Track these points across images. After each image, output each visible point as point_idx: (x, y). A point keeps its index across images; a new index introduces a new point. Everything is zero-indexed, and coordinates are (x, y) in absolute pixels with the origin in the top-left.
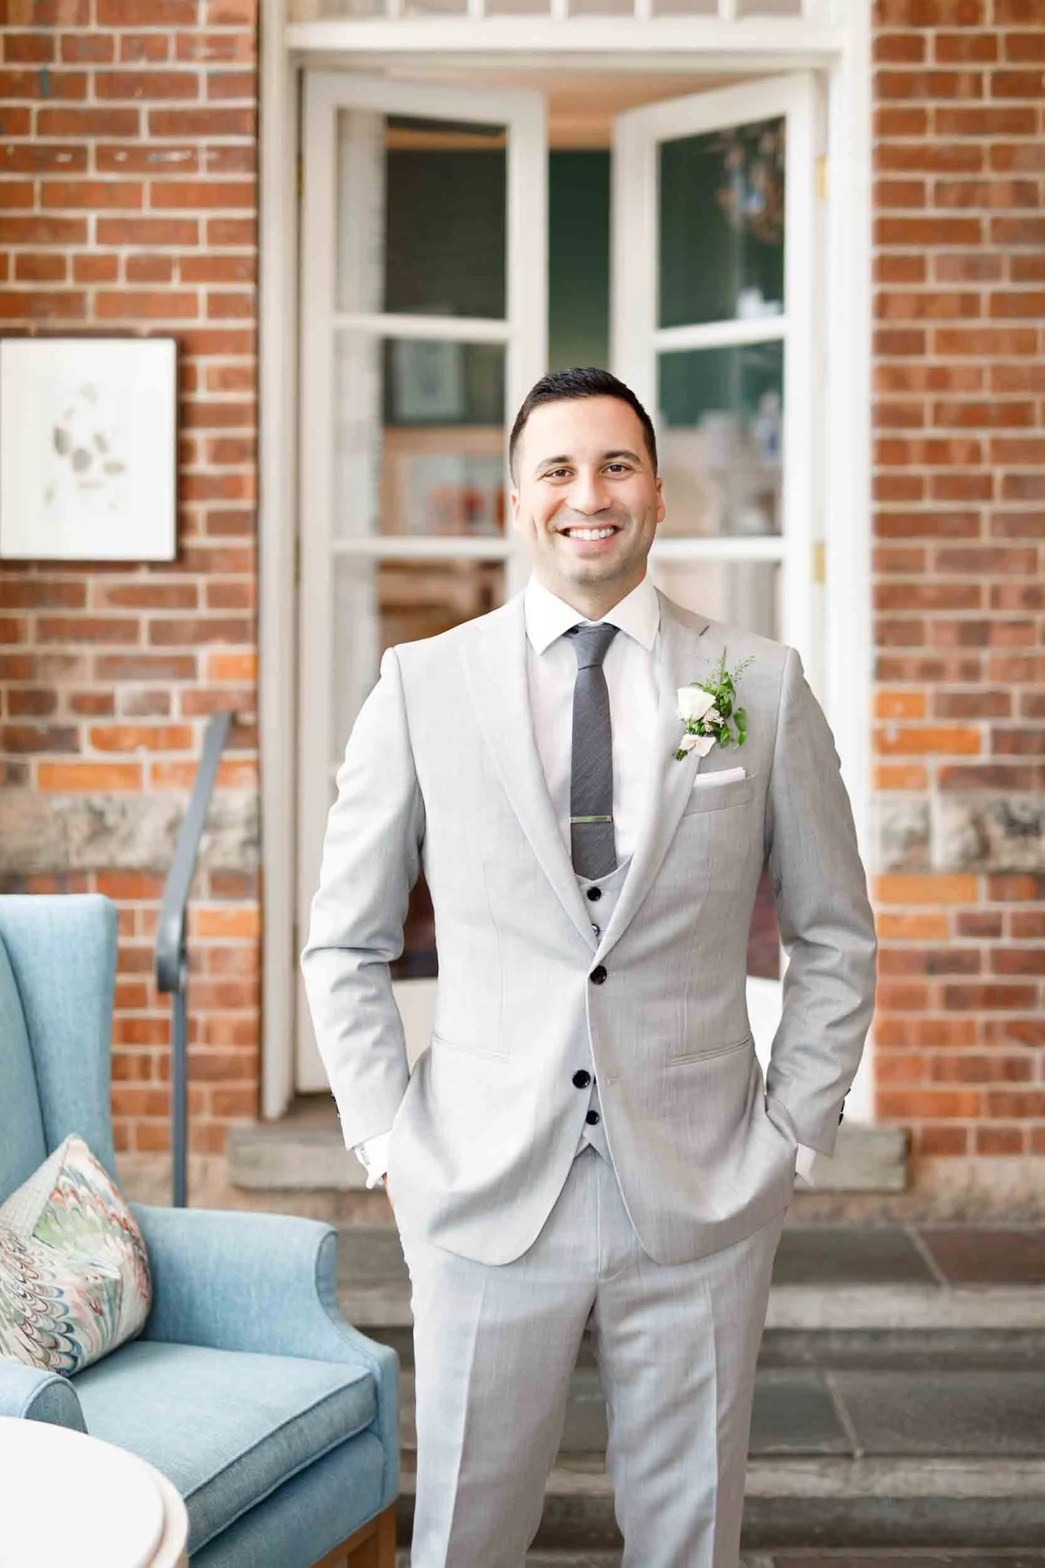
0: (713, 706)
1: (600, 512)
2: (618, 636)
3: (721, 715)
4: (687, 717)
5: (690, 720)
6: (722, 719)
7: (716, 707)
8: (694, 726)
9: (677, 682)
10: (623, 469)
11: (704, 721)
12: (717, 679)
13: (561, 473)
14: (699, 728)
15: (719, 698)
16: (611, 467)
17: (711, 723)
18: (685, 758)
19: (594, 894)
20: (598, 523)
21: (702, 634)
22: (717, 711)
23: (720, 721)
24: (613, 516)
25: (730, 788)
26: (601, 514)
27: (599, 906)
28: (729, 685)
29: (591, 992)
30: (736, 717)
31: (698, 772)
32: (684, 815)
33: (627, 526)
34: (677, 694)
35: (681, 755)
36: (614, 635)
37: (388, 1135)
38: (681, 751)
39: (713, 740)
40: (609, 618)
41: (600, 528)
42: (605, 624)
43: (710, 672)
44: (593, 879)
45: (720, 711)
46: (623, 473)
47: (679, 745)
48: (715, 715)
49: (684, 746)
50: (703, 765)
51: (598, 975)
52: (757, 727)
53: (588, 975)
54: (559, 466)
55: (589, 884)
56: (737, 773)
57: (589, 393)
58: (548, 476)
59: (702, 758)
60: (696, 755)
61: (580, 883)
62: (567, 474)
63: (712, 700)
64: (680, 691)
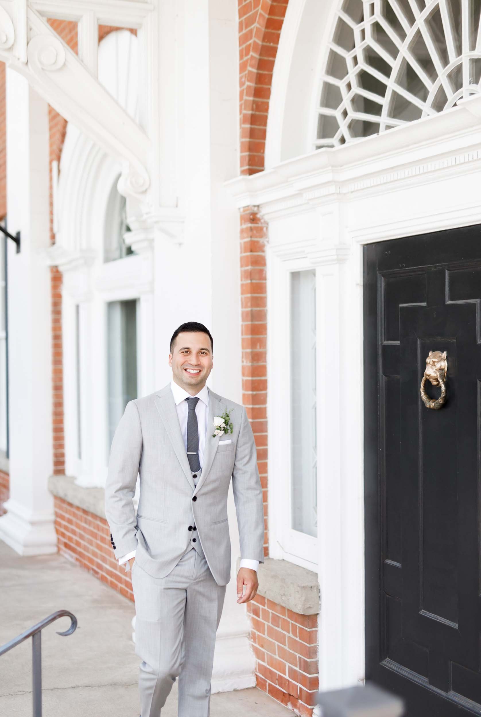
0: (224, 422)
1: (198, 365)
2: (199, 400)
3: (226, 425)
4: (216, 425)
5: (217, 426)
6: (226, 426)
7: (225, 423)
8: (218, 428)
9: (214, 415)
10: (204, 353)
11: (221, 426)
12: (225, 414)
13: (187, 352)
14: (219, 428)
15: (226, 420)
16: (201, 353)
17: (223, 427)
18: (216, 437)
19: (195, 476)
20: (196, 368)
21: (220, 401)
22: (225, 424)
23: (226, 427)
24: (200, 367)
25: (227, 445)
26: (197, 366)
27: (196, 479)
28: (228, 416)
29: (193, 504)
30: (230, 426)
31: (220, 441)
32: (216, 453)
33: (203, 370)
34: (214, 419)
35: (214, 436)
36: (198, 400)
37: (135, 551)
38: (214, 435)
39: (224, 431)
40: (197, 396)
41: (196, 370)
42: (196, 397)
43: (222, 413)
44: (195, 472)
45: (226, 424)
46: (204, 355)
47: (214, 433)
48: (224, 425)
49: (215, 433)
50: (221, 439)
51: (195, 499)
52: (236, 429)
53: (192, 499)
54: (186, 350)
55: (194, 473)
56: (229, 442)
57: (198, 331)
58: (183, 353)
59: (220, 436)
60: (219, 436)
61: (192, 473)
62: (188, 353)
63: (224, 421)
64: (214, 418)
